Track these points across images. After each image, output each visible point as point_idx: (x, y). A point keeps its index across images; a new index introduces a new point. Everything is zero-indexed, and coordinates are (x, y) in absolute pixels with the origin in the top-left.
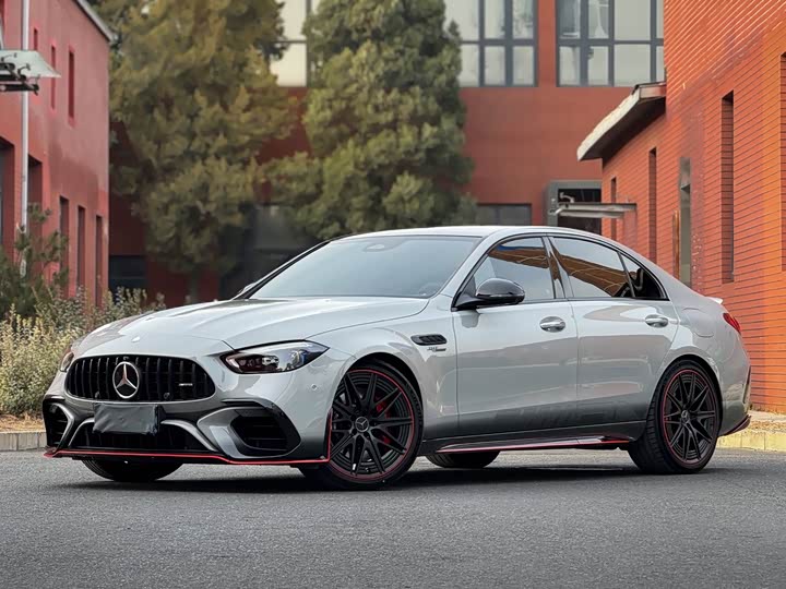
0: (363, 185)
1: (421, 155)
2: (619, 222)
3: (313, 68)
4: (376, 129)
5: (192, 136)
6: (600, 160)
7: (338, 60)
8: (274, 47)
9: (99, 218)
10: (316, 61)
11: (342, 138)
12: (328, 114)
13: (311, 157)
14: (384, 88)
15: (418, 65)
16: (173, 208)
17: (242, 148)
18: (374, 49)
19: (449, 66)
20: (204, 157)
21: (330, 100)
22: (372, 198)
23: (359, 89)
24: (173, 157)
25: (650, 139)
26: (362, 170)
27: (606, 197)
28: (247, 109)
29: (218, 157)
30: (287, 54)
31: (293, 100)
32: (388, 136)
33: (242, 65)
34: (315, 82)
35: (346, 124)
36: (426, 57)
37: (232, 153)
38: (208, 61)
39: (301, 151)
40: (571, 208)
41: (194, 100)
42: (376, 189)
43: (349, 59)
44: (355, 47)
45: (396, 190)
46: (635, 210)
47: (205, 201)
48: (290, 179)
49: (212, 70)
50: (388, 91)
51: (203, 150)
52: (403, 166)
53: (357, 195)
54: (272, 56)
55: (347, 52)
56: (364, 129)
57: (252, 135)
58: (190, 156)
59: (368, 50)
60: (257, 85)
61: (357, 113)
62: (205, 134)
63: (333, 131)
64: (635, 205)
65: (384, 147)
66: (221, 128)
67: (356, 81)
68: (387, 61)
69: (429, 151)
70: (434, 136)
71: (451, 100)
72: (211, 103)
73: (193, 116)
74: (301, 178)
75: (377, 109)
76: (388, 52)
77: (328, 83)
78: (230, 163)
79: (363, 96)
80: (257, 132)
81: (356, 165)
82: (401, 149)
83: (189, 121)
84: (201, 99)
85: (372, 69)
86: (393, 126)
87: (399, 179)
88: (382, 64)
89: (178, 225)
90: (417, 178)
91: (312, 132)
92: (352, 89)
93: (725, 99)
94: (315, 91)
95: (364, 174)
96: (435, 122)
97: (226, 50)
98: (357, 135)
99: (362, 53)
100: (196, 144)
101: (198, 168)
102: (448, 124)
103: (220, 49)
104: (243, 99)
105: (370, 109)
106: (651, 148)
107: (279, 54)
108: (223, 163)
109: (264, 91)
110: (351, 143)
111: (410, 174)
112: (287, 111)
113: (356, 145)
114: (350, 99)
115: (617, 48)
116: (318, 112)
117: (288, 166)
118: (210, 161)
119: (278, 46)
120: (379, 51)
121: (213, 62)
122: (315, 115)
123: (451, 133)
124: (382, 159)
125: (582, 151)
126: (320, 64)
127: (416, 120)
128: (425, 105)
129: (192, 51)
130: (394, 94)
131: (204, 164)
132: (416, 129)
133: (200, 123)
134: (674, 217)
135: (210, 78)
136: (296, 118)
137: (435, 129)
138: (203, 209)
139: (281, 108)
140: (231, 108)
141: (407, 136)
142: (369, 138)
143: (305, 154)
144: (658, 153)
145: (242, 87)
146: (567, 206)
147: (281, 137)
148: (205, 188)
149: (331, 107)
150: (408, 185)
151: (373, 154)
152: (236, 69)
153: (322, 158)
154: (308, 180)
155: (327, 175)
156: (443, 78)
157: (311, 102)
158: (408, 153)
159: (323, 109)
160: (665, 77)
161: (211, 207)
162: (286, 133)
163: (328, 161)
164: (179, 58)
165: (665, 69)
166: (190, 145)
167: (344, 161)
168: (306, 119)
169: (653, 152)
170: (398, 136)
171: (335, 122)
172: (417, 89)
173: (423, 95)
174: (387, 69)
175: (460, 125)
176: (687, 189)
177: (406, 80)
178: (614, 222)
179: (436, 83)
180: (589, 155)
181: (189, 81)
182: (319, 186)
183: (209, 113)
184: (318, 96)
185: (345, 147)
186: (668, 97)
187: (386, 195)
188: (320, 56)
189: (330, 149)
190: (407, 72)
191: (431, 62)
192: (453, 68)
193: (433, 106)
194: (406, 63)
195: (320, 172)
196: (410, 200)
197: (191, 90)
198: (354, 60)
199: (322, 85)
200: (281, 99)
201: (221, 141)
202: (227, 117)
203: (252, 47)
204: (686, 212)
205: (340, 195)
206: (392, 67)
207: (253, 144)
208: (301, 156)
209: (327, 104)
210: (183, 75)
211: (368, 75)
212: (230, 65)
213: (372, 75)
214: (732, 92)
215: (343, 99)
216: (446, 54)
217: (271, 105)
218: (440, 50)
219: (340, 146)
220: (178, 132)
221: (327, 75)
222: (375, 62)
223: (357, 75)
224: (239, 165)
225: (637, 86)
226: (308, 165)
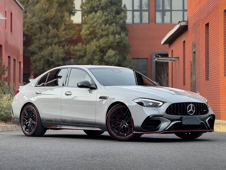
0: (98, 53)
1: (115, 44)
2: (174, 63)
3: (83, 18)
4: (102, 36)
5: (48, 38)
6: (168, 45)
7: (91, 16)
8: (72, 12)
9: (20, 62)
10: (84, 16)
11: (92, 39)
12: (88, 32)
13: (83, 44)
14: (105, 24)
15: (115, 17)
16: (42, 60)
17: (63, 42)
18: (101, 13)
19: (124, 17)
20: (51, 44)
21: (89, 28)
22: (101, 56)
23: (97, 25)
24: (42, 44)
25: (183, 38)
26: (98, 48)
27: (170, 55)
28: (64, 30)
29: (55, 44)
30: (76, 14)
31: (77, 28)
32: (106, 38)
33: (62, 17)
34: (84, 22)
35: (93, 35)
36: (117, 15)
37: (59, 43)
38: (53, 16)
39: (80, 43)
40: (160, 59)
41: (48, 28)
42: (102, 54)
43: (94, 15)
44: (96, 12)
45: (108, 54)
46: (179, 59)
47: (52, 58)
48: (77, 51)
49: (54, 19)
50: (106, 25)
51: (51, 42)
52: (110, 47)
53: (96, 55)
54: (71, 15)
55: (93, 13)
56: (98, 36)
57: (65, 38)
58: (47, 44)
59: (100, 13)
60: (67, 23)
61: (96, 31)
62: (51, 38)
63: (90, 37)
64: (179, 58)
65: (104, 41)
66: (56, 36)
67: (96, 22)
68: (105, 16)
69: (117, 42)
70: (119, 38)
71: (124, 27)
72: (53, 28)
73: (48, 32)
74: (80, 51)
75: (102, 30)
76: (106, 13)
77: (88, 23)
78: (59, 46)
79: (98, 26)
80: (67, 37)
81: (96, 47)
82: (109, 42)
83: (47, 34)
84: (50, 27)
85: (101, 18)
86: (107, 35)
87: (109, 51)
88: (104, 17)
89: (44, 64)
90: (114, 51)
91: (83, 37)
92: (95, 24)
93: (206, 25)
94: (84, 25)
95: (99, 49)
96: (119, 34)
97: (58, 13)
98: (96, 38)
99: (98, 14)
100: (49, 40)
101: (50, 48)
102: (123, 35)
103: (56, 13)
104: (63, 27)
105: (100, 30)
106: (183, 41)
107: (74, 14)
108: (57, 46)
109: (69, 25)
110: (95, 40)
111: (112, 49)
112: (75, 31)
113: (96, 41)
114: (94, 27)
115: (173, 12)
116: (85, 31)
117: (76, 47)
118: (53, 46)
119: (73, 12)
120: (103, 13)
121: (54, 17)
122: (84, 32)
123: (124, 37)
124: (104, 45)
125: (163, 42)
126: (86, 17)
127: (114, 33)
128: (116, 29)
129: (48, 13)
130: (108, 25)
131: (51, 47)
132: (114, 36)
133: (50, 34)
134: (190, 61)
135: (53, 21)
136: (78, 33)
137: (119, 36)
138: (51, 60)
139: (74, 30)
140: (59, 30)
141: (111, 38)
142: (100, 39)
143: (81, 44)
144: (185, 42)
145: (63, 24)
146: (158, 58)
147: (74, 39)
148: (52, 53)
149: (89, 30)
150: (111, 53)
151: (101, 44)
152: (61, 19)
153: (86, 45)
154: (82, 51)
155: (88, 50)
156: (122, 21)
157: (83, 28)
158: (111, 43)
159: (86, 30)
160: (188, 19)
161: (53, 59)
162: (76, 37)
163: (88, 46)
164: (44, 15)
165: (188, 17)
166: (47, 41)
167: (93, 46)
168: (81, 33)
169: (184, 42)
170: (109, 38)
171: (90, 34)
172: (114, 24)
173: (116, 26)
174: (105, 18)
175: (127, 35)
176: (194, 53)
177: (111, 21)
178: (172, 63)
179: (120, 23)
180: (165, 43)
181: (47, 22)
182: (85, 53)
183: (53, 31)
184: (85, 27)
185: (93, 42)
186: (189, 25)
187: (105, 56)
188: (86, 14)
189: (88, 42)
190: (111, 19)
191: (118, 16)
192: (125, 18)
193: (119, 29)
194: (111, 17)
195: (86, 49)
196: (112, 57)
197: (47, 25)
198: (96, 16)
199: (86, 23)
200: (74, 27)
201: (56, 40)
202: (58, 33)
203: (66, 12)
204: (194, 59)
205: (92, 56)
206: (107, 18)
207: (66, 40)
208: (80, 44)
209: (88, 29)
210: (45, 20)
211: (100, 20)
212: (59, 17)
213: (101, 20)
214: (208, 23)
215: (92, 27)
216: (123, 14)
217: (71, 29)
218: (121, 13)
219: (91, 41)
220: (44, 37)
221: (88, 20)
222: (102, 16)
223: (96, 20)
224: (62, 47)
225: (179, 22)
226: (82, 47)
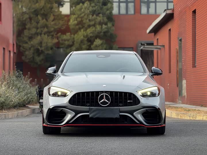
0: (86, 42)
1: (102, 34)
2: (159, 51)
3: (72, 10)
4: (89, 26)
5: (37, 28)
6: (153, 34)
7: (78, 7)
9: (10, 51)
10: (73, 7)
11: (80, 29)
12: (76, 22)
13: (71, 34)
14: (92, 15)
15: (101, 9)
16: (32, 49)
17: (52, 32)
18: (89, 3)
19: (110, 8)
20: (41, 34)
21: (76, 18)
22: (88, 46)
23: (85, 15)
24: (32, 34)
25: (169, 26)
26: (86, 38)
27: (155, 44)
28: (53, 21)
29: (45, 34)
30: (64, 6)
31: (66, 18)
32: (93, 28)
33: (51, 8)
34: (72, 13)
35: (81, 25)
36: (103, 6)
37: (49, 33)
38: (42, 7)
39: (68, 32)
40: (145, 47)
41: (38, 18)
42: (89, 43)
43: (82, 6)
44: (83, 3)
45: (95, 43)
46: (164, 47)
47: (41, 47)
48: (65, 40)
49: (43, 10)
50: (93, 15)
51: (40, 32)
52: (97, 37)
53: (84, 45)
54: (60, 6)
55: (81, 4)
56: (86, 26)
57: (54, 28)
58: (37, 34)
59: (87, 4)
60: (55, 14)
61: (84, 22)
62: (41, 28)
63: (77, 27)
64: (164, 46)
65: (91, 31)
66: (46, 26)
67: (83, 13)
68: (93, 7)
69: (104, 32)
70: (105, 28)
71: (111, 18)
72: (43, 19)
73: (38, 23)
74: (68, 40)
75: (90, 20)
76: (93, 5)
77: (76, 13)
78: (48, 36)
79: (86, 17)
80: (56, 27)
81: (84, 36)
82: (96, 32)
83: (36, 24)
84: (40, 18)
85: (88, 9)
86: (94, 25)
87: (96, 40)
88: (91, 8)
89: (33, 53)
90: (101, 40)
91: (71, 27)
92: (83, 15)
93: (193, 12)
94: (72, 16)
95: (86, 39)
96: (106, 24)
97: (47, 4)
98: (84, 28)
99: (86, 5)
100: (39, 31)
101: (39, 37)
102: (110, 25)
103: (45, 4)
104: (52, 18)
105: (88, 21)
106: (169, 29)
107: (62, 5)
108: (46, 36)
109: (58, 16)
110: (82, 30)
111: (99, 39)
112: (64, 21)
113: (84, 31)
114: (82, 18)
116: (73, 22)
117: (65, 37)
118: (43, 35)
119: (62, 3)
120: (90, 4)
121: (43, 7)
122: (72, 22)
123: (111, 27)
124: (91, 35)
125: (148, 31)
126: (74, 8)
127: (101, 24)
128: (103, 20)
129: (37, 4)
130: (95, 16)
131: (41, 36)
132: (100, 26)
133: (39, 25)
134: (176, 48)
135: (42, 12)
136: (67, 23)
137: (106, 26)
138: (40, 49)
139: (63, 21)
140: (48, 20)
141: (98, 28)
142: (88, 29)
143: (69, 33)
144: (171, 30)
145: (52, 15)
146: (144, 46)
147: (62, 29)
148: (41, 43)
149: (77, 20)
150: (98, 42)
151: (88, 33)
152: (50, 9)
153: (74, 35)
154: (70, 40)
155: (76, 39)
156: (108, 12)
157: (71, 19)
158: (98, 33)
159: (74, 21)
160: (174, 7)
161: (43, 48)
162: (64, 27)
163: (76, 35)
164: (34, 6)
165: (174, 5)
166: (37, 31)
167: (81, 35)
168: (70, 24)
169: (170, 30)
170: (96, 28)
171: (78, 24)
172: (101, 15)
173: (103, 16)
174: (92, 9)
175: (113, 25)
176: (181, 40)
177: (98, 12)
179: (106, 13)
180: (150, 32)
181: (36, 12)
182: (73, 42)
183: (42, 22)
184: (73, 17)
185: (81, 31)
186: (174, 13)
187: (92, 45)
188: (74, 6)
189: (76, 32)
190: (98, 10)
191: (105, 7)
192: (111, 9)
193: (106, 20)
194: (98, 8)
195: (74, 38)
196: (99, 46)
197: (37, 15)
198: (83, 7)
199: (74, 14)
200: (62, 18)
201: (46, 30)
202: (47, 23)
203: (54, 3)
204: (180, 47)
205: (80, 45)
206: (94, 9)
207: (55, 30)
208: (68, 34)
209: (75, 19)
210: (35, 11)
211: (87, 11)
212: (48, 8)
213: (88, 11)
214: (196, 9)
215: (80, 18)
216: (109, 5)
217: (60, 19)
218: (107, 4)
219: (79, 31)
220: (33, 27)
221: (75, 11)
222: (89, 7)
223: (84, 11)
224: (51, 37)
225: (165, 10)
226: (70, 36)
